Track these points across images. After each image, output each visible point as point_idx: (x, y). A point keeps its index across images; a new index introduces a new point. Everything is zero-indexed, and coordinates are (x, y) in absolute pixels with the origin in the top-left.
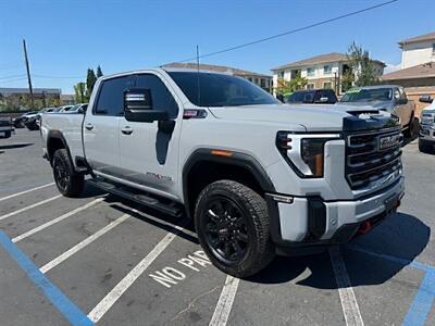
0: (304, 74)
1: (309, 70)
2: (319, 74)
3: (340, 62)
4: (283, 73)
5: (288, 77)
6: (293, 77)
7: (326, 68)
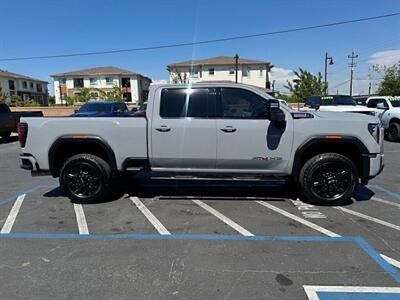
0: (87, 84)
1: (91, 80)
2: (102, 84)
3: (120, 75)
4: (64, 81)
5: (70, 84)
6: (75, 85)
7: (108, 79)
